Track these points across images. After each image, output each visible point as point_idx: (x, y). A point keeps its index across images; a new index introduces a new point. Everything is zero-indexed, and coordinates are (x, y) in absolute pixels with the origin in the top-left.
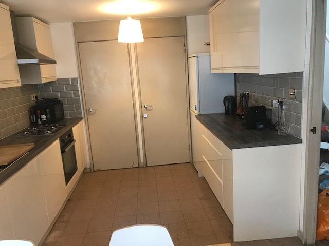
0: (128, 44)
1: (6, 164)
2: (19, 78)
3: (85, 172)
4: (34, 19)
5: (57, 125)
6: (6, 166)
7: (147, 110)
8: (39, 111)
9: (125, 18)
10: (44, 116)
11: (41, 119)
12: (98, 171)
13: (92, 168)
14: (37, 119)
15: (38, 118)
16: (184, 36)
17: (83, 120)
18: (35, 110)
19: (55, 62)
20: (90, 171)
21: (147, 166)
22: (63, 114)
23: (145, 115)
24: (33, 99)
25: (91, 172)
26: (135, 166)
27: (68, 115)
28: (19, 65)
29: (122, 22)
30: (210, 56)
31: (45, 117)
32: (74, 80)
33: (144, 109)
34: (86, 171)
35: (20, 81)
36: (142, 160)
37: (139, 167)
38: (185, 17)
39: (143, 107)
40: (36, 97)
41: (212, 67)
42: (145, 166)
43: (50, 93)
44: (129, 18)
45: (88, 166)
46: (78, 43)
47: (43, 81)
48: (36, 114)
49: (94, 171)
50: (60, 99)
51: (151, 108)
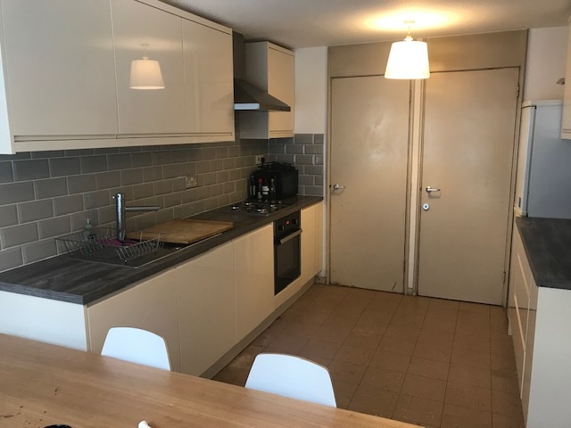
0: (411, 83)
1: (187, 242)
2: (232, 130)
3: (316, 282)
4: (269, 44)
5: (280, 202)
6: (186, 245)
7: (430, 197)
8: (260, 180)
9: (400, 38)
10: (266, 189)
11: (262, 192)
12: (337, 285)
13: (328, 279)
14: (257, 190)
15: (259, 190)
16: (520, 67)
17: (324, 201)
18: (257, 178)
19: (288, 109)
20: (323, 282)
21: (417, 295)
22: (296, 190)
23: (425, 206)
24: (258, 162)
25: (325, 284)
26: (396, 290)
27: (303, 191)
28: (237, 112)
29: (395, 46)
30: (562, 105)
31: (268, 190)
32: (319, 137)
33: (425, 194)
34: (318, 281)
35: (234, 134)
36: (411, 284)
37: (403, 294)
38: (528, 30)
39: (424, 189)
40: (263, 160)
41: (564, 127)
42: (414, 294)
43: (283, 156)
44: (409, 39)
45: (323, 274)
46: (332, 78)
47: (271, 136)
48: (257, 184)
49: (330, 283)
50: (295, 165)
51: (438, 194)
